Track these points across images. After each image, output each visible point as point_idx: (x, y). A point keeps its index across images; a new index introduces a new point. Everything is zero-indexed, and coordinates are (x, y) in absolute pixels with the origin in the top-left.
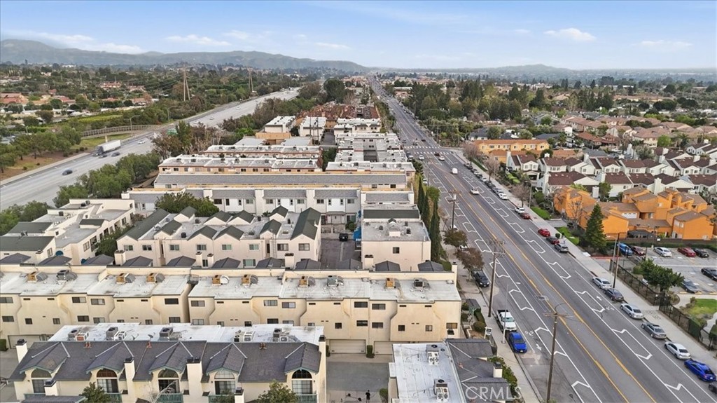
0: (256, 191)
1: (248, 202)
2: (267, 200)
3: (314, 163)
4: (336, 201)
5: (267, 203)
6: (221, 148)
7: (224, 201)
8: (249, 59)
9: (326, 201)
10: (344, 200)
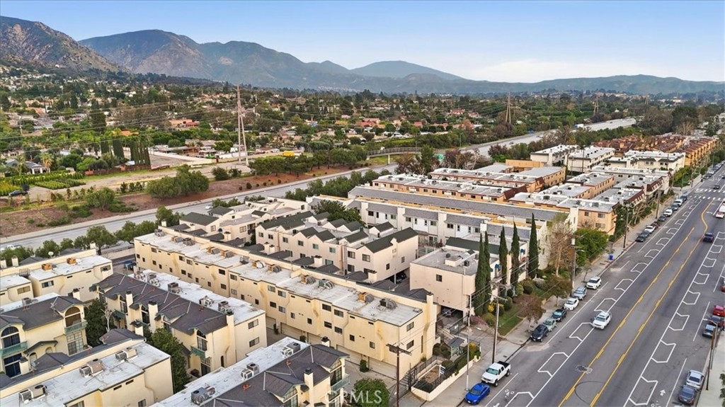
0: (399, 209)
1: (392, 217)
2: (407, 218)
3: (502, 192)
4: (464, 228)
5: (407, 220)
6: (445, 171)
7: (375, 214)
8: (631, 83)
9: (455, 226)
10: (472, 228)
